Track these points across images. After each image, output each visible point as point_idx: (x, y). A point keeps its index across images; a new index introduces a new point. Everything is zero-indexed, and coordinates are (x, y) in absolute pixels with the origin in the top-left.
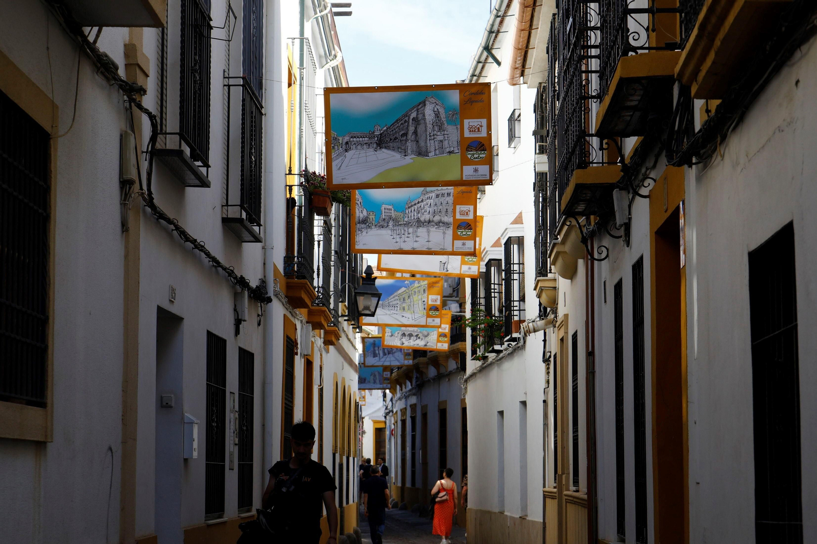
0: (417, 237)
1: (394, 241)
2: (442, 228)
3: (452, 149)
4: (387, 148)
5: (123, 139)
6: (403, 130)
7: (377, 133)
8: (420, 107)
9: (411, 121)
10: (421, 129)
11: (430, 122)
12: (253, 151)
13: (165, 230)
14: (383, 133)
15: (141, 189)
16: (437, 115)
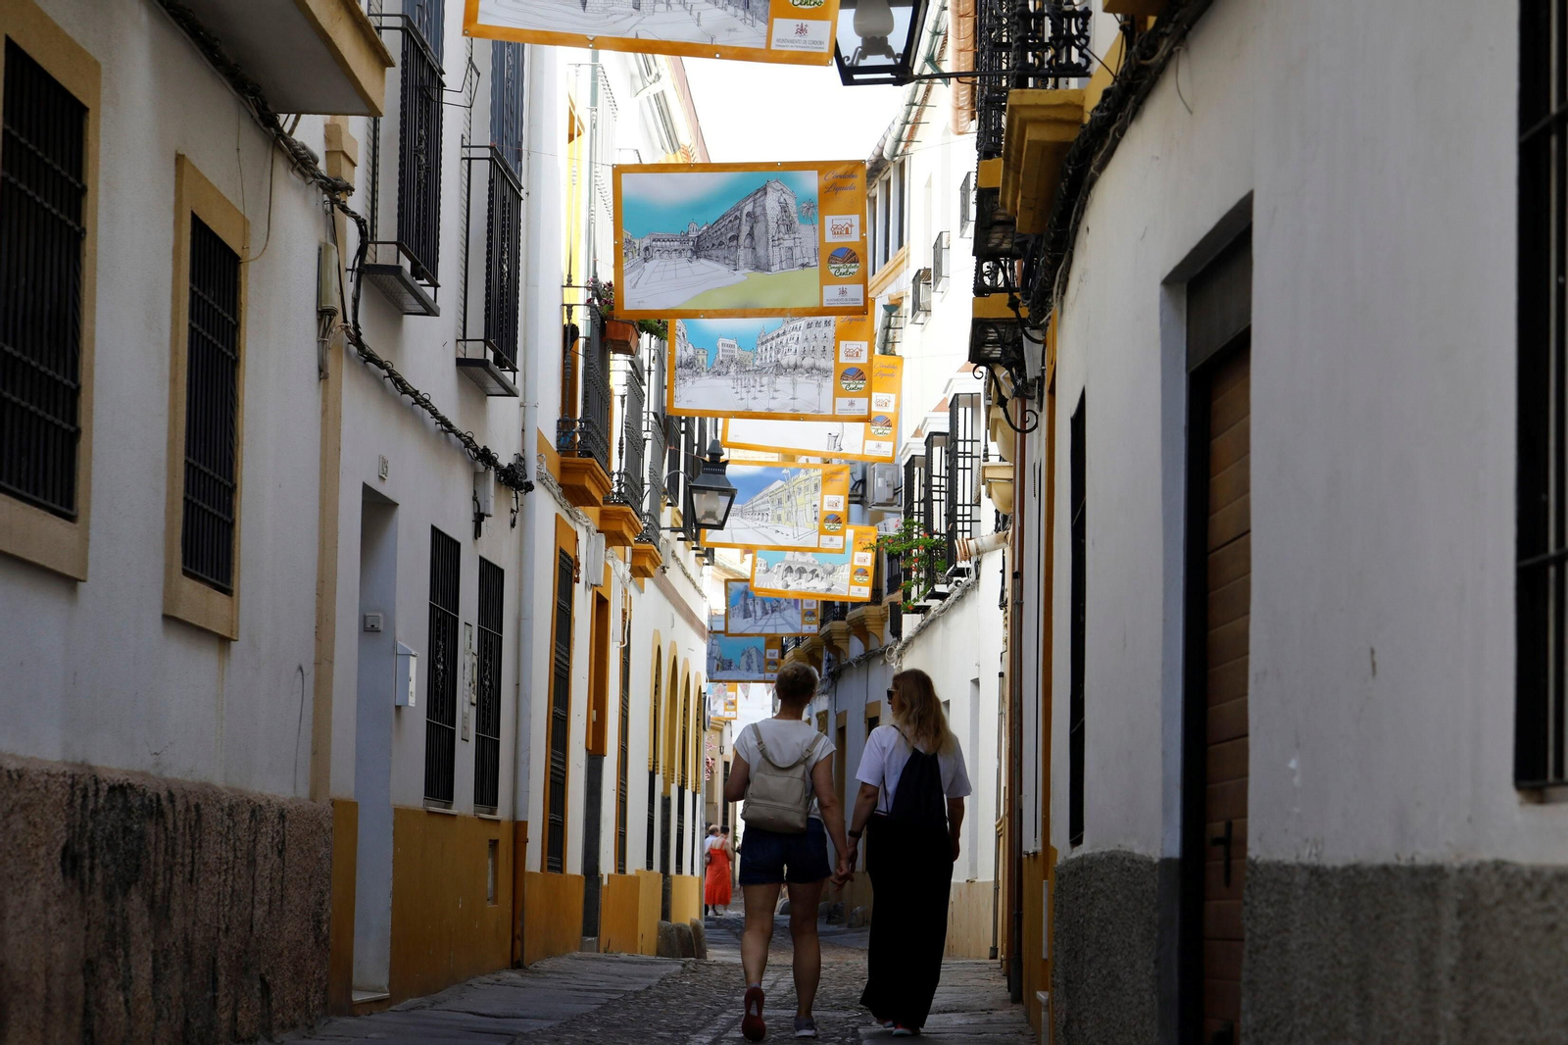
0: (776, 391)
1: (738, 396)
2: (816, 377)
3: (806, 260)
4: (708, 257)
5: (322, 253)
6: (732, 229)
7: (693, 235)
8: (759, 195)
9: (744, 217)
10: (759, 229)
11: (773, 218)
12: (506, 257)
13: (375, 376)
14: (702, 234)
15: (345, 321)
16: (784, 209)
